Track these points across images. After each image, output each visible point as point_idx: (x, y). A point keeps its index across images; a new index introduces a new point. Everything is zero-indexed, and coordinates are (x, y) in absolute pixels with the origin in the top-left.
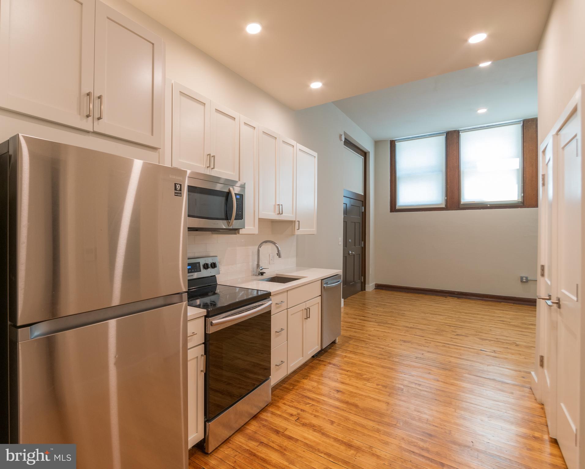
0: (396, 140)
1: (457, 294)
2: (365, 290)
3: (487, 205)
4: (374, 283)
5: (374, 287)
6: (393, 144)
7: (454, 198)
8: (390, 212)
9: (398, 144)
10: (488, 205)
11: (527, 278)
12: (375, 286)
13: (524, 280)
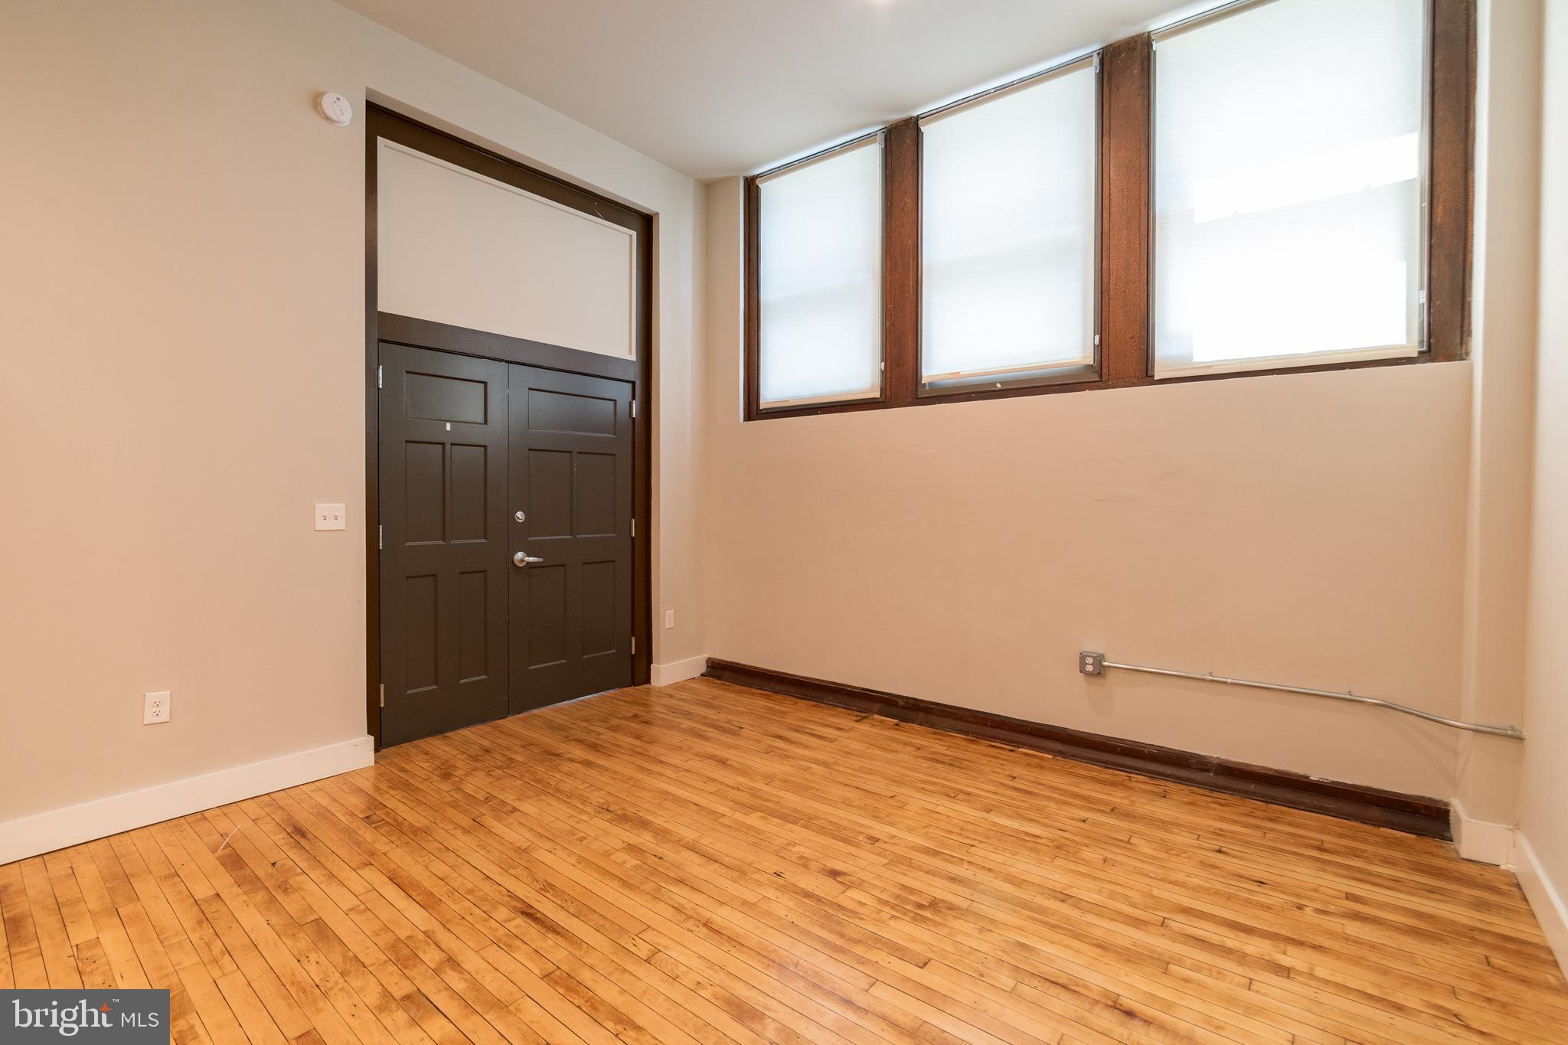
0: (758, 176)
1: (903, 707)
2: (648, 681)
3: (994, 384)
4: (706, 656)
5: (704, 669)
6: (752, 189)
7: (903, 366)
8: (744, 421)
9: (766, 188)
10: (999, 385)
11: (1099, 660)
12: (708, 667)
13: (1090, 668)
